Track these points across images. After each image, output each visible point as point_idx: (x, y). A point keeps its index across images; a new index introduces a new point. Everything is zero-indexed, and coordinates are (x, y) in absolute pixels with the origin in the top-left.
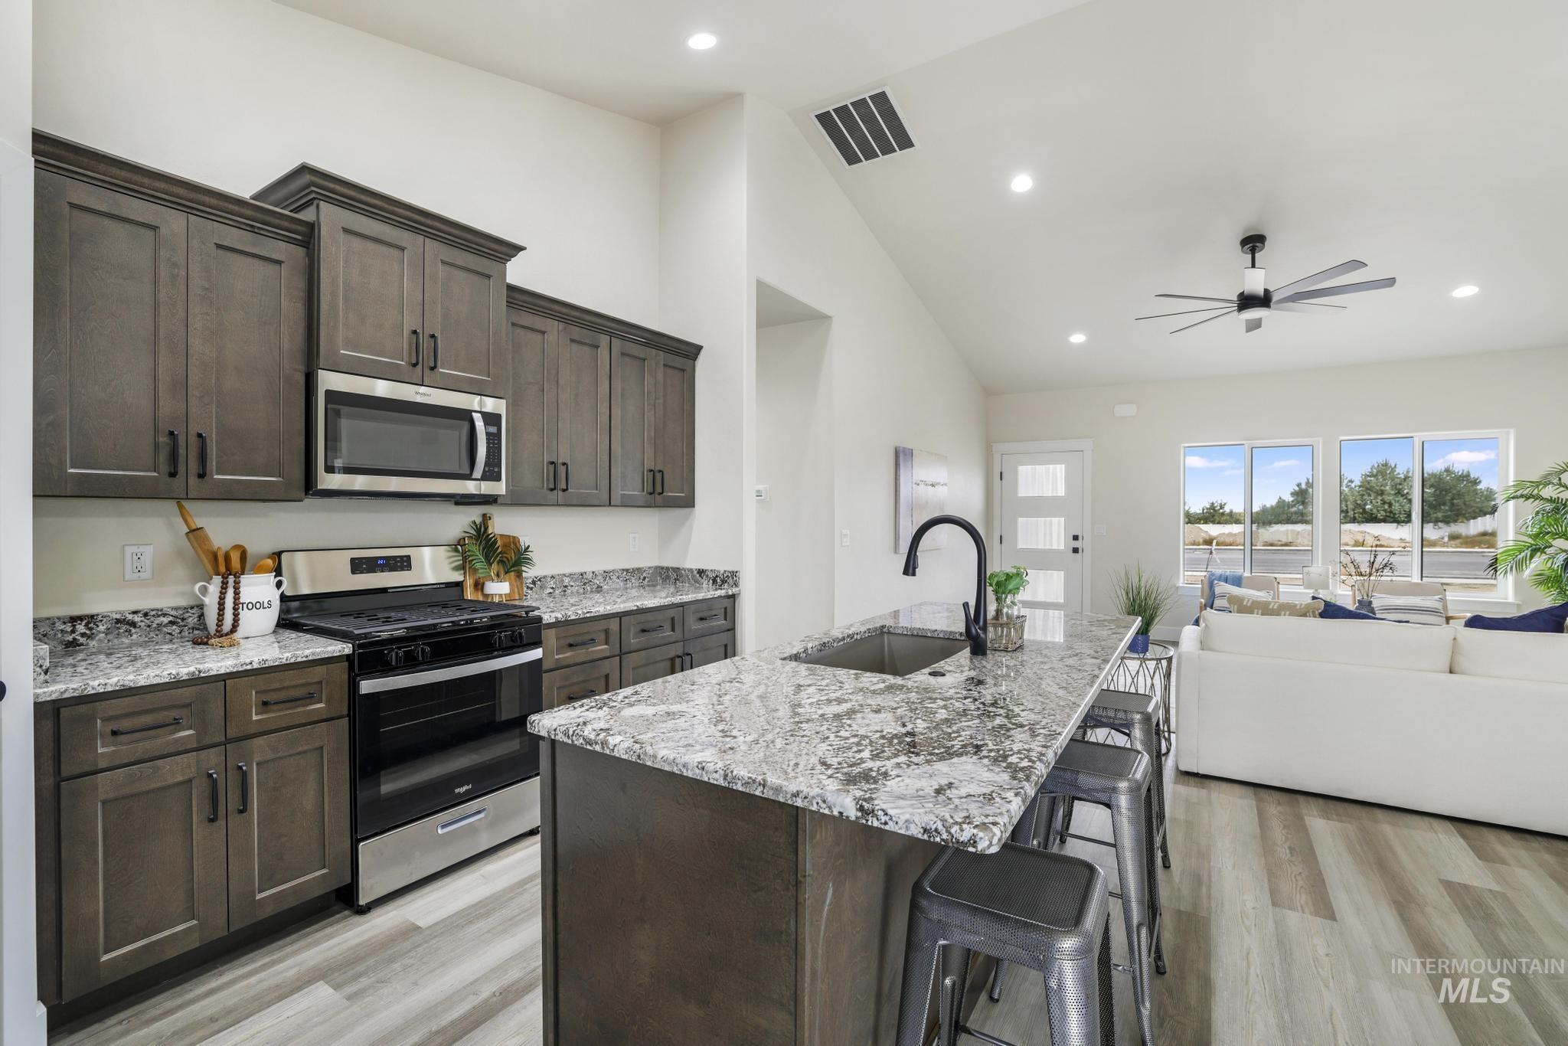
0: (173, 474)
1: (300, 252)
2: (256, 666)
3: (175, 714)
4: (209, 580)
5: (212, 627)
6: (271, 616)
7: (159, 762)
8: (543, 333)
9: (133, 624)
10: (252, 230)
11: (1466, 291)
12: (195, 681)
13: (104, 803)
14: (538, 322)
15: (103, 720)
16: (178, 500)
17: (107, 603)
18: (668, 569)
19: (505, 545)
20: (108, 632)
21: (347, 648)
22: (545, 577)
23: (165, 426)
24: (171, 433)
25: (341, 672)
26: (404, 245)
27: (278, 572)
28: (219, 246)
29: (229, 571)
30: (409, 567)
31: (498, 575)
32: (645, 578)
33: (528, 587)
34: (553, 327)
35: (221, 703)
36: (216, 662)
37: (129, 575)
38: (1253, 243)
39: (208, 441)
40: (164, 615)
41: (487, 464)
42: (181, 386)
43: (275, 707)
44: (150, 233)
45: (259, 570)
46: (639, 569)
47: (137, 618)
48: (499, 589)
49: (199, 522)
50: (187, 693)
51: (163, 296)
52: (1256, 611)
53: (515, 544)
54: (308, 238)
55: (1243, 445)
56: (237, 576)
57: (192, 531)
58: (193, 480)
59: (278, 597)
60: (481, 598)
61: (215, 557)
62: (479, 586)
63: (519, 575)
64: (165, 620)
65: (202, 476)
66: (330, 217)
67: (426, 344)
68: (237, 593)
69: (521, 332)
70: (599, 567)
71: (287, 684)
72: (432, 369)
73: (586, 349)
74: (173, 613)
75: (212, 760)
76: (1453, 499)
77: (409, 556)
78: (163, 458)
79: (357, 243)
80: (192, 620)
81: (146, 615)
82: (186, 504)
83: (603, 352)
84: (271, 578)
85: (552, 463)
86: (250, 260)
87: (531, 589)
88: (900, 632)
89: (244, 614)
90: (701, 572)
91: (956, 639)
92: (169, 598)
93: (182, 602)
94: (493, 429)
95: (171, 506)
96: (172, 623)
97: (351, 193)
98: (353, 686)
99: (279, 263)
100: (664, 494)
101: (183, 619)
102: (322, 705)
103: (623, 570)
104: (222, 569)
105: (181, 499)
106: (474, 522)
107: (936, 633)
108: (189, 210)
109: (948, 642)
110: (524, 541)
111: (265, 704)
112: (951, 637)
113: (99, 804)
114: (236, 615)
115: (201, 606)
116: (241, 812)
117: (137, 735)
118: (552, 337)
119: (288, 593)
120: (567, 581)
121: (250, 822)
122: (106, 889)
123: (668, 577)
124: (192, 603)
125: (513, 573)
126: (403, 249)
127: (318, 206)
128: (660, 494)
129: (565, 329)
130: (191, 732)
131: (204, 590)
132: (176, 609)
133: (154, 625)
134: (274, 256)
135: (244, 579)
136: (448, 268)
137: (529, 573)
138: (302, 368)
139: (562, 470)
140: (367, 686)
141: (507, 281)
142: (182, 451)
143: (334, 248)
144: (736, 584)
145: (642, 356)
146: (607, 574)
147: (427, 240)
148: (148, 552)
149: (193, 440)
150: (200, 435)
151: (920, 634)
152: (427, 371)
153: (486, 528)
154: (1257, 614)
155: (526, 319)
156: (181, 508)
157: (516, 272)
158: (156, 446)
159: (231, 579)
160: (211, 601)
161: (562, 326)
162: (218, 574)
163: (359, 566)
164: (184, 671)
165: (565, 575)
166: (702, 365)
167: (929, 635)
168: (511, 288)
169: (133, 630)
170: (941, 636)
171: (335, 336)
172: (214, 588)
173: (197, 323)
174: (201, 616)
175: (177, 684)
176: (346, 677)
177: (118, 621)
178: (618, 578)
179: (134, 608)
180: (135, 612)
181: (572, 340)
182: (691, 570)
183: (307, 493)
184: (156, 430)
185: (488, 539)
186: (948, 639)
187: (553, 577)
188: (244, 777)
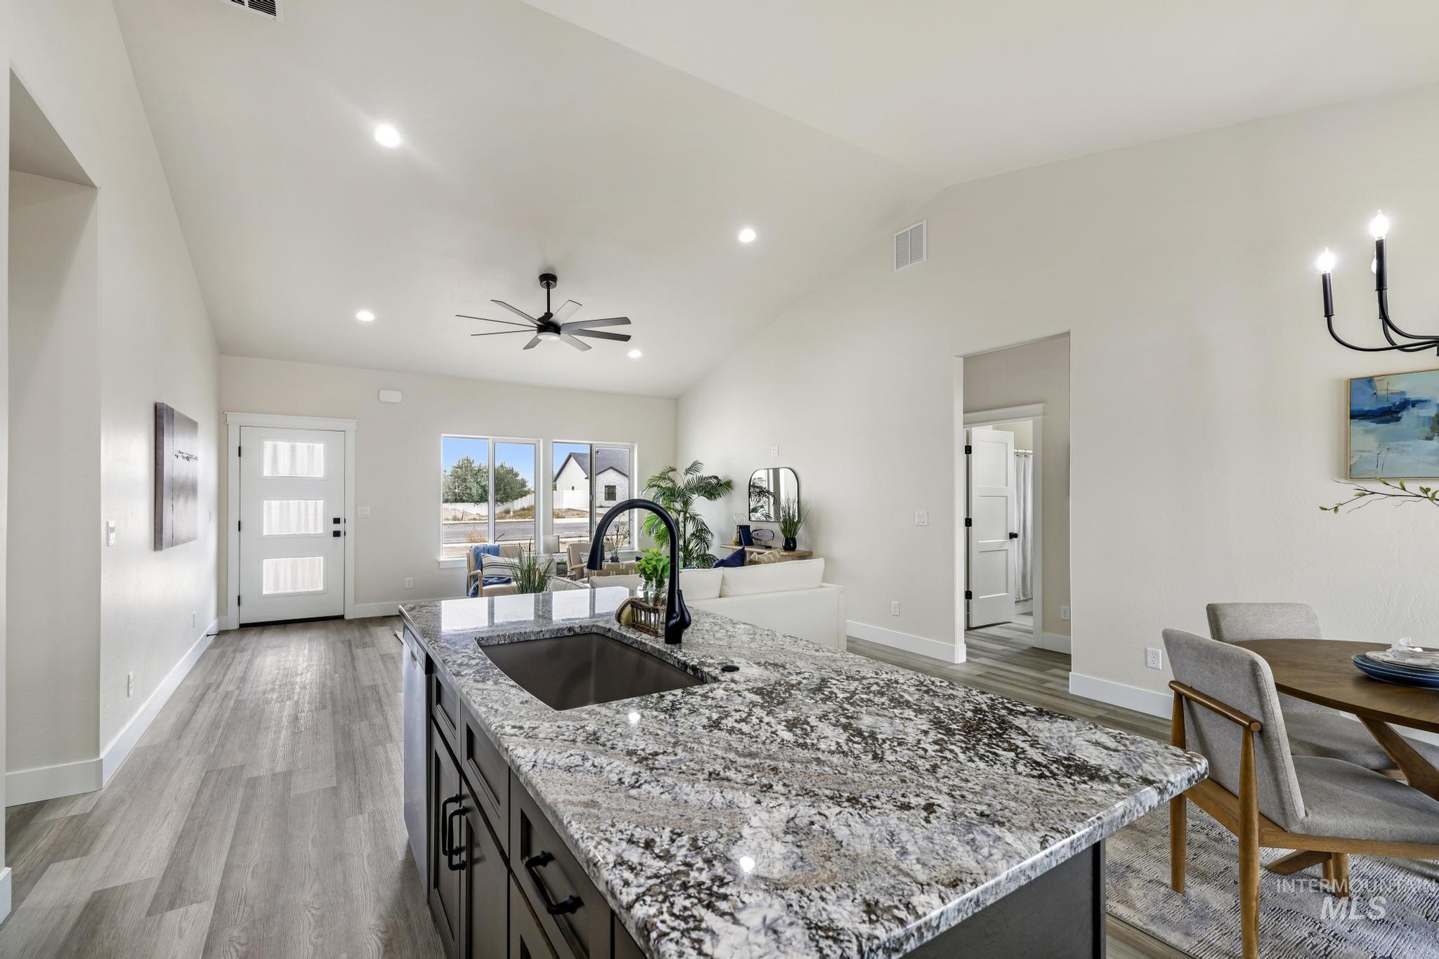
38: (548, 280)
52: (611, 572)
55: (487, 439)
76: (505, 486)
88: (495, 642)
91: (565, 636)
107: (541, 634)
109: (556, 642)
112: (559, 635)
151: (522, 639)
154: (613, 575)
167: (533, 638)
170: (547, 636)
186: (555, 637)
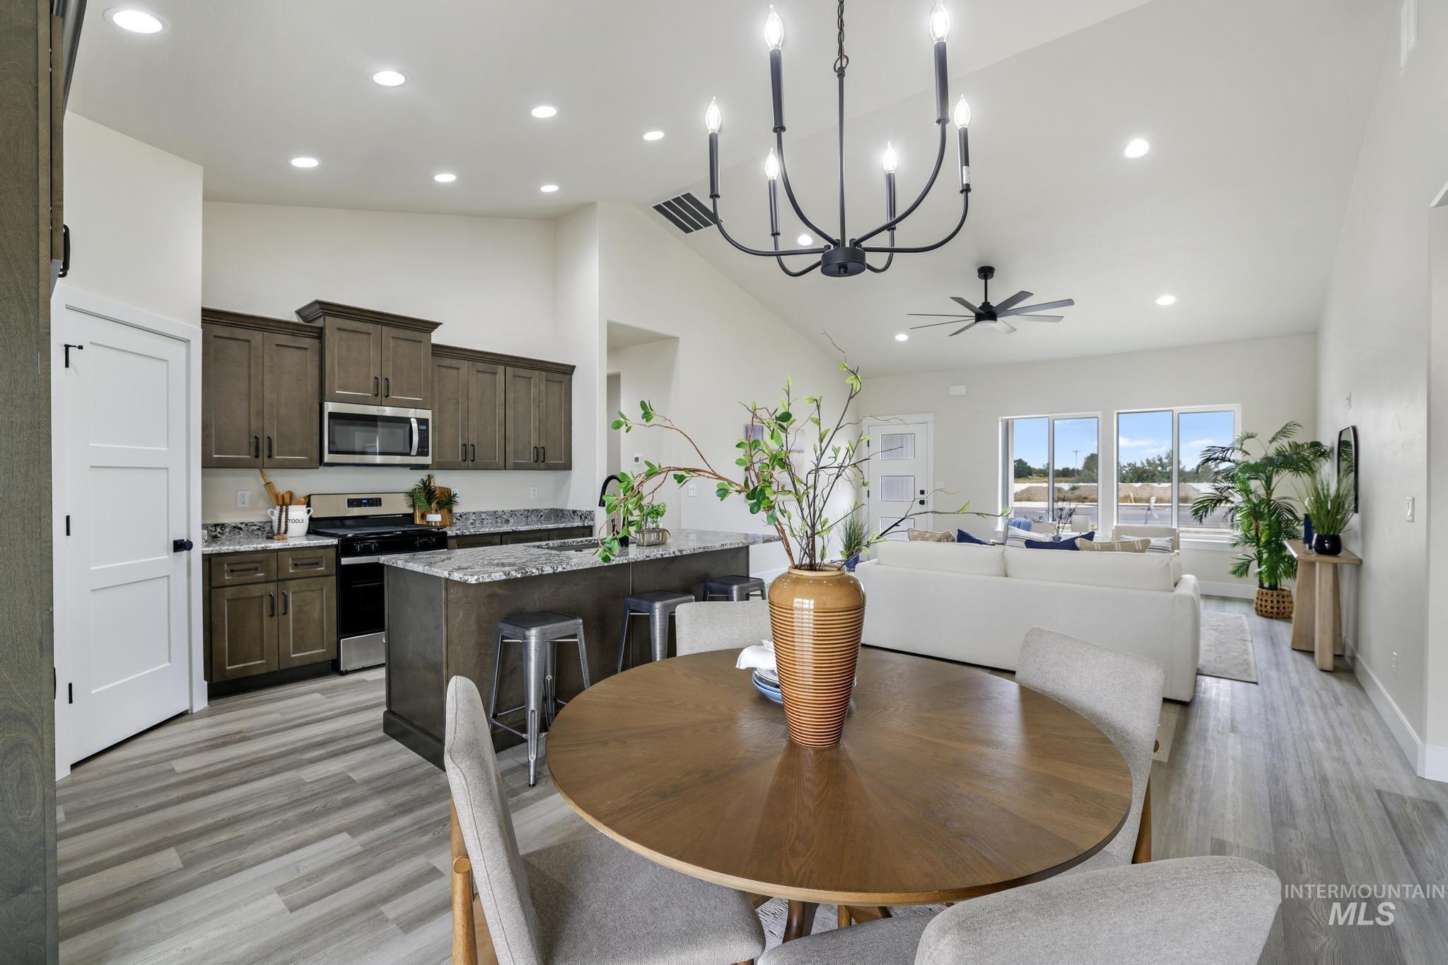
0: (257, 457)
1: (316, 342)
2: (291, 546)
3: (256, 565)
4: (275, 508)
5: (276, 531)
6: (304, 527)
7: (249, 586)
8: (458, 369)
9: (241, 529)
10: (293, 334)
11: (1166, 300)
12: (264, 551)
13: (228, 600)
14: (454, 363)
15: (228, 565)
16: (260, 469)
17: (230, 519)
18: (557, 510)
19: (441, 493)
20: (230, 532)
21: (335, 541)
22: (468, 513)
23: (253, 434)
24: (256, 437)
25: (332, 553)
26: (371, 331)
27: (309, 505)
28: (277, 345)
29: (284, 504)
30: (380, 505)
31: (436, 511)
32: (542, 516)
33: (457, 519)
34: (464, 365)
35: (276, 562)
36: (275, 545)
37: (240, 505)
38: (986, 272)
39: (273, 440)
40: (255, 525)
41: (419, 447)
42: (261, 414)
43: (300, 567)
44: (247, 344)
45: (299, 503)
46: (537, 510)
47: (242, 526)
48: (435, 518)
49: (270, 479)
50: (260, 556)
51: (252, 373)
53: (448, 492)
54: (320, 334)
55: (1046, 417)
56: (287, 506)
57: (267, 483)
58: (266, 459)
59: (308, 518)
60: (425, 523)
61: (277, 496)
62: (423, 516)
63: (450, 511)
64: (255, 528)
65: (270, 457)
66: (330, 323)
67: (383, 384)
68: (287, 515)
69: (444, 370)
70: (507, 508)
71: (305, 556)
72: (387, 396)
73: (488, 376)
74: (259, 524)
75: (272, 588)
77: (380, 499)
78: (253, 449)
79: (344, 334)
80: (268, 529)
81: (246, 525)
82: (264, 470)
83: (500, 377)
84: (304, 508)
85: (464, 445)
86: (292, 349)
87: (459, 520)
89: (290, 525)
90: (574, 512)
92: (256, 518)
93: (263, 519)
94: (424, 427)
95: (257, 471)
96: (259, 529)
97: (341, 310)
98: (338, 561)
99: (306, 349)
100: (546, 462)
101: (264, 528)
102: (323, 569)
103: (526, 510)
104: (281, 503)
105: (262, 467)
106: (422, 480)
108: (262, 329)
110: (454, 490)
111: (296, 565)
113: (226, 602)
114: (286, 525)
115: (271, 522)
116: (284, 614)
117: (241, 573)
118: (464, 371)
119: (314, 516)
120: (483, 516)
121: (288, 620)
122: (228, 638)
123: (558, 516)
124: (267, 520)
125: (446, 510)
126: (370, 334)
127: (324, 319)
128: (543, 462)
129: (472, 365)
130: (262, 574)
131: (272, 513)
132: (260, 522)
133: (250, 530)
134: (304, 346)
135: (291, 508)
136: (396, 340)
137: (457, 510)
138: (318, 401)
139: (470, 449)
140: (345, 561)
141: (432, 342)
142: (261, 445)
143: (331, 338)
144: (593, 520)
145: (529, 376)
146: (513, 513)
147: (383, 327)
148: (248, 494)
149: (266, 440)
150: (269, 437)
152: (384, 398)
153: (430, 483)
155: (447, 362)
156: (262, 472)
157: (437, 337)
158: (250, 443)
159: (284, 507)
160: (275, 518)
161: (470, 363)
162: (278, 505)
163: (352, 503)
164: (260, 546)
165: (482, 512)
166: (576, 377)
168: (434, 346)
169: (241, 532)
171: (334, 384)
172: (277, 512)
173: (267, 384)
174: (271, 527)
175: (256, 552)
176: (335, 555)
177: (234, 527)
178: (521, 515)
179: (242, 521)
180: (242, 523)
181: (478, 371)
182: (569, 511)
183: (320, 465)
184: (250, 435)
185: (430, 489)
187: (474, 513)
188: (286, 597)
